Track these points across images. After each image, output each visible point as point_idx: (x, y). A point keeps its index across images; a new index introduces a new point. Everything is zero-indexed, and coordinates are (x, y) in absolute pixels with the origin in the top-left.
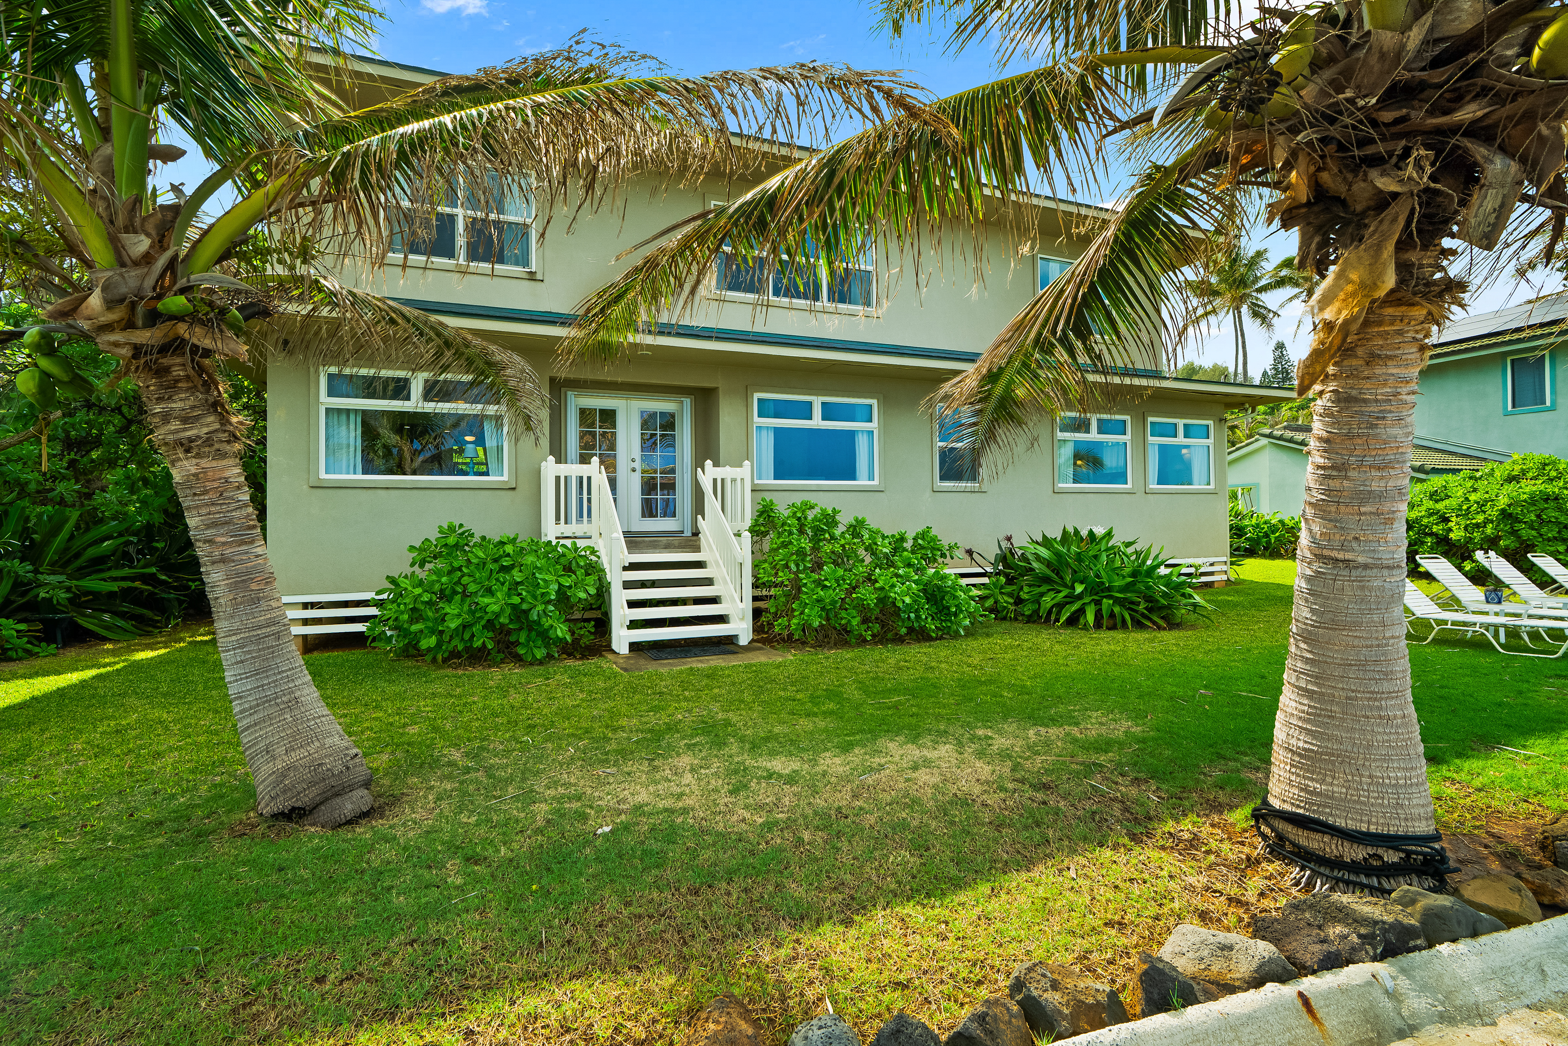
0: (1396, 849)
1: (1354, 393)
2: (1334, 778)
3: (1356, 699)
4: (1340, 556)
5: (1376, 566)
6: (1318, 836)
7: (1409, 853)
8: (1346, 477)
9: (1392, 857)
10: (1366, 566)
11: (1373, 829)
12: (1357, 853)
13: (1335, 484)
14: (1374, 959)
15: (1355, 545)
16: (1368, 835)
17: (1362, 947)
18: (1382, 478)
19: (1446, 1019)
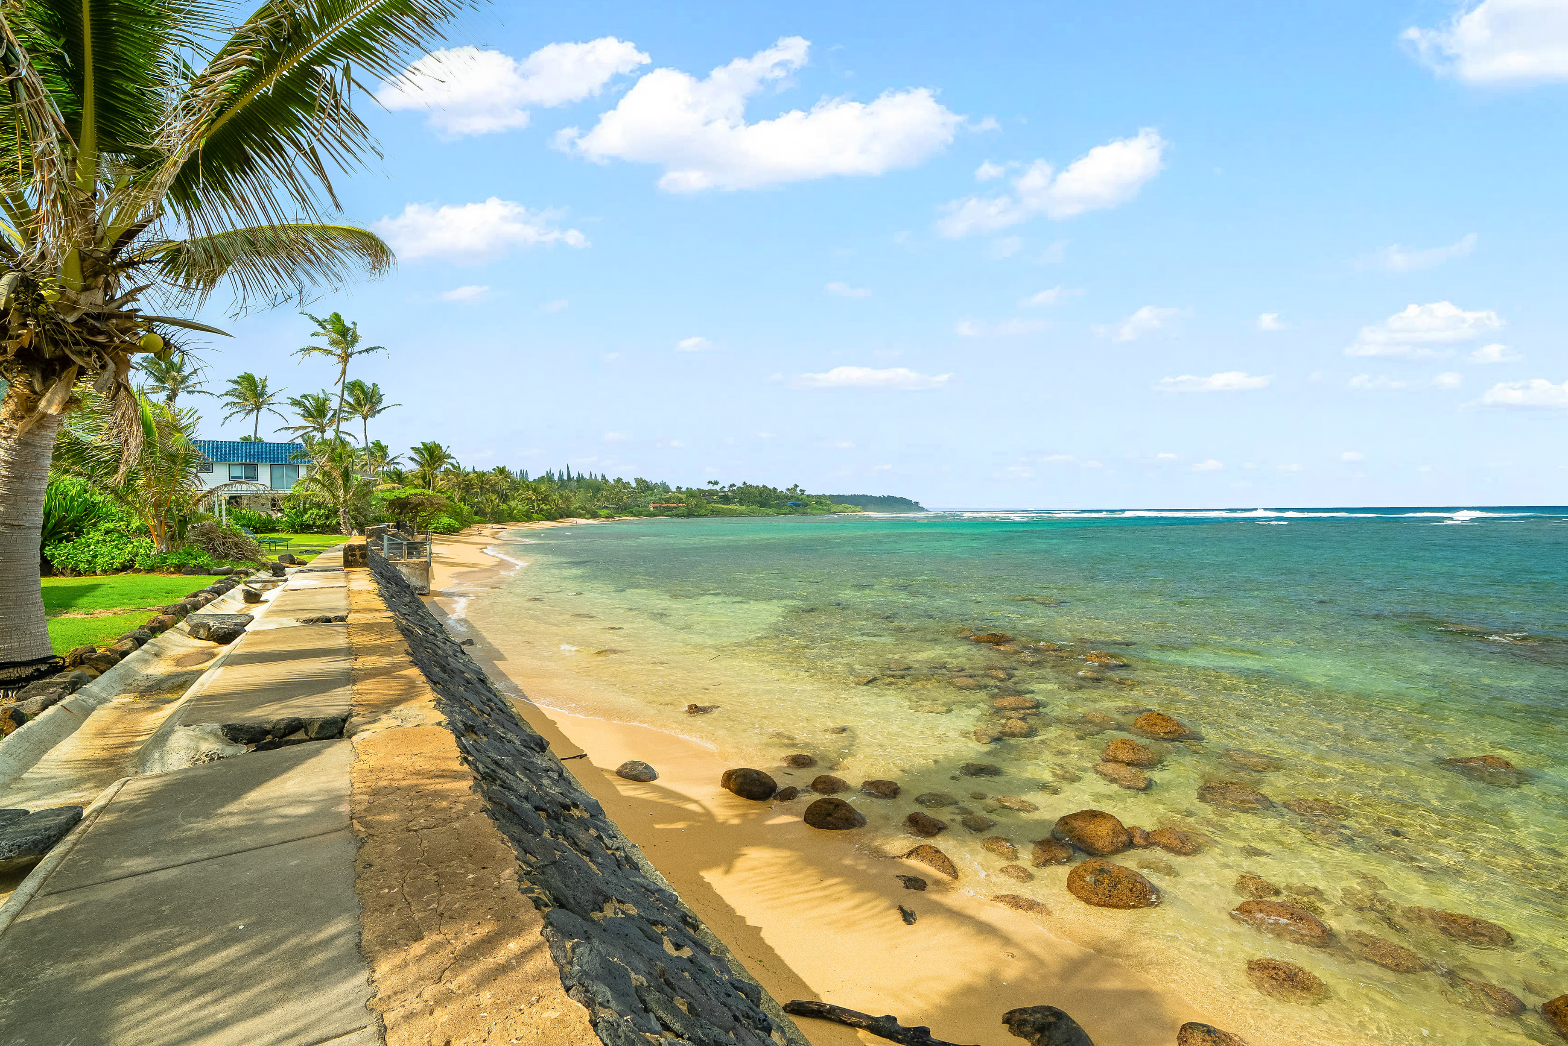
0: (46, 663)
1: (30, 441)
2: (11, 639)
3: (21, 596)
4: (16, 523)
5: (34, 528)
6: (6, 671)
7: (50, 663)
8: (22, 483)
9: (44, 668)
10: (29, 528)
11: (34, 658)
12: (29, 671)
13: (15, 486)
14: (71, 694)
15: (24, 517)
16: (33, 660)
17: (64, 692)
18: (39, 484)
19: (99, 703)
